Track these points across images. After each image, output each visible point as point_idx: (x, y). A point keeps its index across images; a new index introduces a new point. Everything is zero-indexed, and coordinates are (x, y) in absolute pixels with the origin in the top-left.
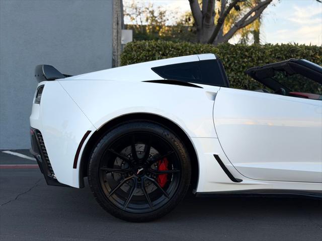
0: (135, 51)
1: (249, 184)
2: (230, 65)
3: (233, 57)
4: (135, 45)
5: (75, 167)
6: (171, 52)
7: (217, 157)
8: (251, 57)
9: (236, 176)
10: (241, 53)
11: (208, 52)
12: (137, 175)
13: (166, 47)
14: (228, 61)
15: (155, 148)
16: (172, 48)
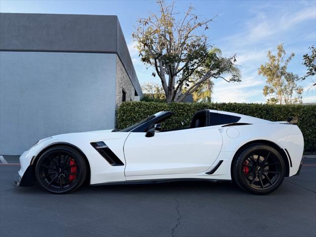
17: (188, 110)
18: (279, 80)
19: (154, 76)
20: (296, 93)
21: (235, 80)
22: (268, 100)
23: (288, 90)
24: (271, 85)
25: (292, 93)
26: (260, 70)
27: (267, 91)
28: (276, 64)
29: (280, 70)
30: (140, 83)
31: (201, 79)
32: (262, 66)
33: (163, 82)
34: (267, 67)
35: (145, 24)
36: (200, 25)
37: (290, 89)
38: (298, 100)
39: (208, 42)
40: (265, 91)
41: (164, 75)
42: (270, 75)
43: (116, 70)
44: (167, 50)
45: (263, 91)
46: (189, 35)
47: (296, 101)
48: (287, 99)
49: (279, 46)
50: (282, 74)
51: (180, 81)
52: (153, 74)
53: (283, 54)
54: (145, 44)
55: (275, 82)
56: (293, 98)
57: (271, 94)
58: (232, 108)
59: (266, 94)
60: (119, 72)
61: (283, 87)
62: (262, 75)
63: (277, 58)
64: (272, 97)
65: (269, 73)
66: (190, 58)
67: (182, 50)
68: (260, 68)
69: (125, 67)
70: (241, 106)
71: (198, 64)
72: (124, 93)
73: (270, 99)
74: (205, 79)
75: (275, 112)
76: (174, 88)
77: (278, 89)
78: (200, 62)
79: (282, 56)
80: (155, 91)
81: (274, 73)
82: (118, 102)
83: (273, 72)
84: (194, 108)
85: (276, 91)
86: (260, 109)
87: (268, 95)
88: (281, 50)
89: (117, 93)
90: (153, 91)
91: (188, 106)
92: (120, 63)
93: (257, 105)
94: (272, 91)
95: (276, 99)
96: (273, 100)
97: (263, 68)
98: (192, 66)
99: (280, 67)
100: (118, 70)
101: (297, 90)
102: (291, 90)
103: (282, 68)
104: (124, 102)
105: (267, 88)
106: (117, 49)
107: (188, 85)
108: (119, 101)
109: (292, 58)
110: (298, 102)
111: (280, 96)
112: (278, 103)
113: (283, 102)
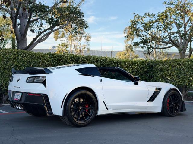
0: (8, 54)
2: (53, 63)
3: (55, 59)
4: (8, 51)
5: (61, 108)
6: (27, 56)
7: (104, 102)
8: (62, 60)
10: (58, 58)
13: (24, 53)
14: (53, 61)
16: (27, 54)
20: (85, 40)
22: (59, 45)
25: (81, 39)
38: (85, 47)
40: (56, 35)
56: (82, 45)
57: (61, 39)
59: (57, 38)
64: (63, 42)
73: (61, 44)
85: (67, 36)
87: (59, 39)
94: (63, 35)
95: (66, 44)
96: (64, 45)
101: (86, 37)
110: (86, 50)
111: (70, 42)
112: (69, 49)
113: (73, 48)
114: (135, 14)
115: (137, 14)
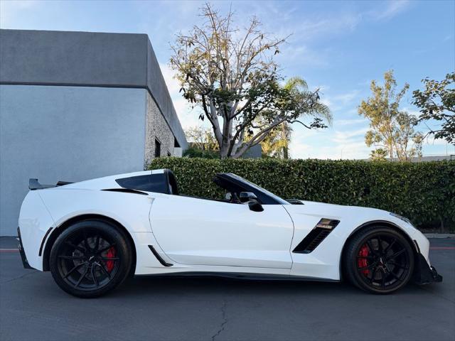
1: (178, 268)
5: (40, 255)
7: (151, 247)
9: (167, 261)
11: (161, 168)
12: (88, 261)
15: (107, 241)
17: (249, 169)
18: (388, 123)
19: (203, 119)
20: (413, 142)
21: (318, 126)
22: (373, 152)
23: (401, 137)
24: (377, 130)
25: (407, 141)
26: (361, 108)
27: (370, 138)
28: (384, 100)
29: (390, 109)
30: (183, 128)
31: (271, 123)
32: (364, 102)
33: (215, 128)
34: (371, 104)
35: (190, 45)
36: (267, 47)
37: (405, 135)
38: (415, 151)
39: (278, 73)
40: (369, 139)
41: (216, 118)
42: (375, 116)
43: (146, 111)
44: (221, 82)
45: (365, 139)
46: (253, 61)
47: (413, 154)
48: (400, 150)
49: (387, 74)
50: (393, 114)
51: (240, 125)
52: (201, 116)
53: (392, 86)
54: (189, 75)
55: (382, 125)
56: (409, 149)
57: (376, 143)
58: (311, 167)
59: (370, 143)
60: (151, 115)
61: (394, 133)
62: (363, 115)
63: (384, 91)
64: (378, 147)
65: (374, 112)
66: (252, 95)
67: (243, 82)
68: (361, 104)
69: (160, 106)
70: (324, 164)
71: (263, 103)
72: (158, 144)
73: (375, 150)
74: (277, 123)
75: (373, 173)
76: (231, 136)
77: (386, 136)
78: (266, 101)
79: (392, 89)
80: (206, 139)
81: (380, 113)
82: (149, 158)
83: (379, 111)
84: (257, 167)
85: (384, 139)
86: (351, 168)
87: (373, 144)
88: (390, 79)
89: (147, 145)
90: (204, 140)
91: (250, 163)
92: (152, 101)
93: (347, 162)
94: (379, 139)
95: (384, 150)
96: (380, 151)
97: (365, 106)
98: (255, 106)
99: (389, 104)
100: (148, 111)
101: (415, 137)
102: (406, 138)
103: (393, 105)
104: (158, 159)
105: (371, 134)
106: (147, 81)
107: (251, 133)
108: (151, 156)
109: (406, 91)
110: (416, 156)
111: (389, 147)
112: (388, 157)
113: (395, 155)
114: (427, 81)
115: (433, 81)
